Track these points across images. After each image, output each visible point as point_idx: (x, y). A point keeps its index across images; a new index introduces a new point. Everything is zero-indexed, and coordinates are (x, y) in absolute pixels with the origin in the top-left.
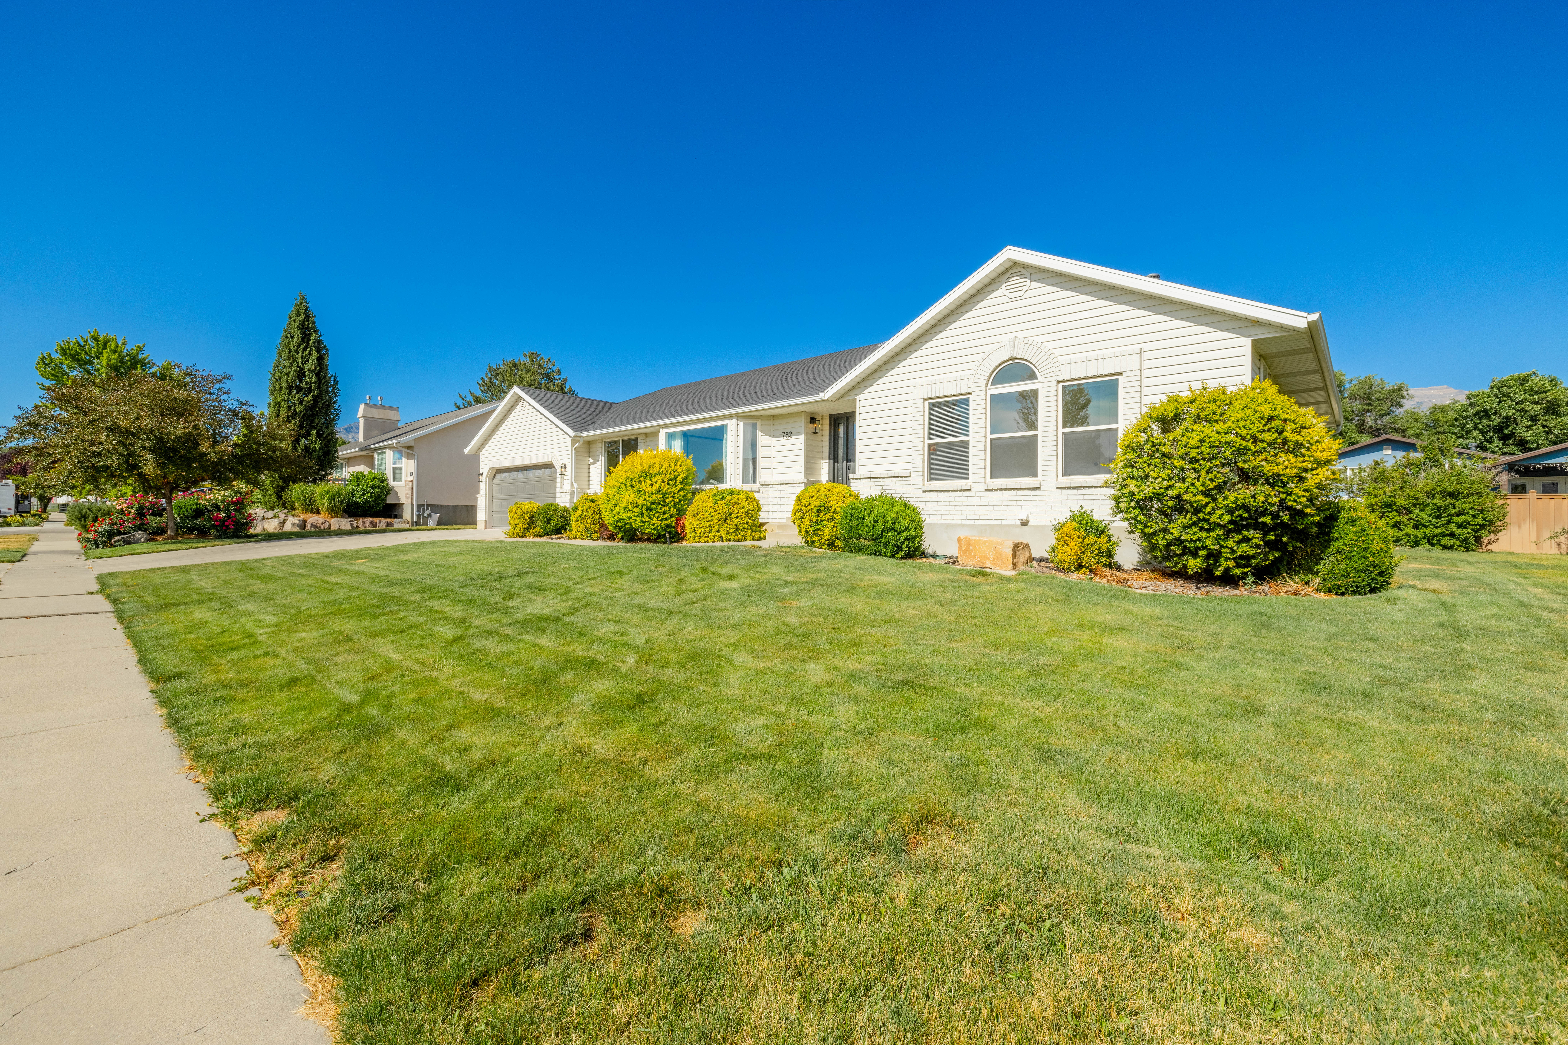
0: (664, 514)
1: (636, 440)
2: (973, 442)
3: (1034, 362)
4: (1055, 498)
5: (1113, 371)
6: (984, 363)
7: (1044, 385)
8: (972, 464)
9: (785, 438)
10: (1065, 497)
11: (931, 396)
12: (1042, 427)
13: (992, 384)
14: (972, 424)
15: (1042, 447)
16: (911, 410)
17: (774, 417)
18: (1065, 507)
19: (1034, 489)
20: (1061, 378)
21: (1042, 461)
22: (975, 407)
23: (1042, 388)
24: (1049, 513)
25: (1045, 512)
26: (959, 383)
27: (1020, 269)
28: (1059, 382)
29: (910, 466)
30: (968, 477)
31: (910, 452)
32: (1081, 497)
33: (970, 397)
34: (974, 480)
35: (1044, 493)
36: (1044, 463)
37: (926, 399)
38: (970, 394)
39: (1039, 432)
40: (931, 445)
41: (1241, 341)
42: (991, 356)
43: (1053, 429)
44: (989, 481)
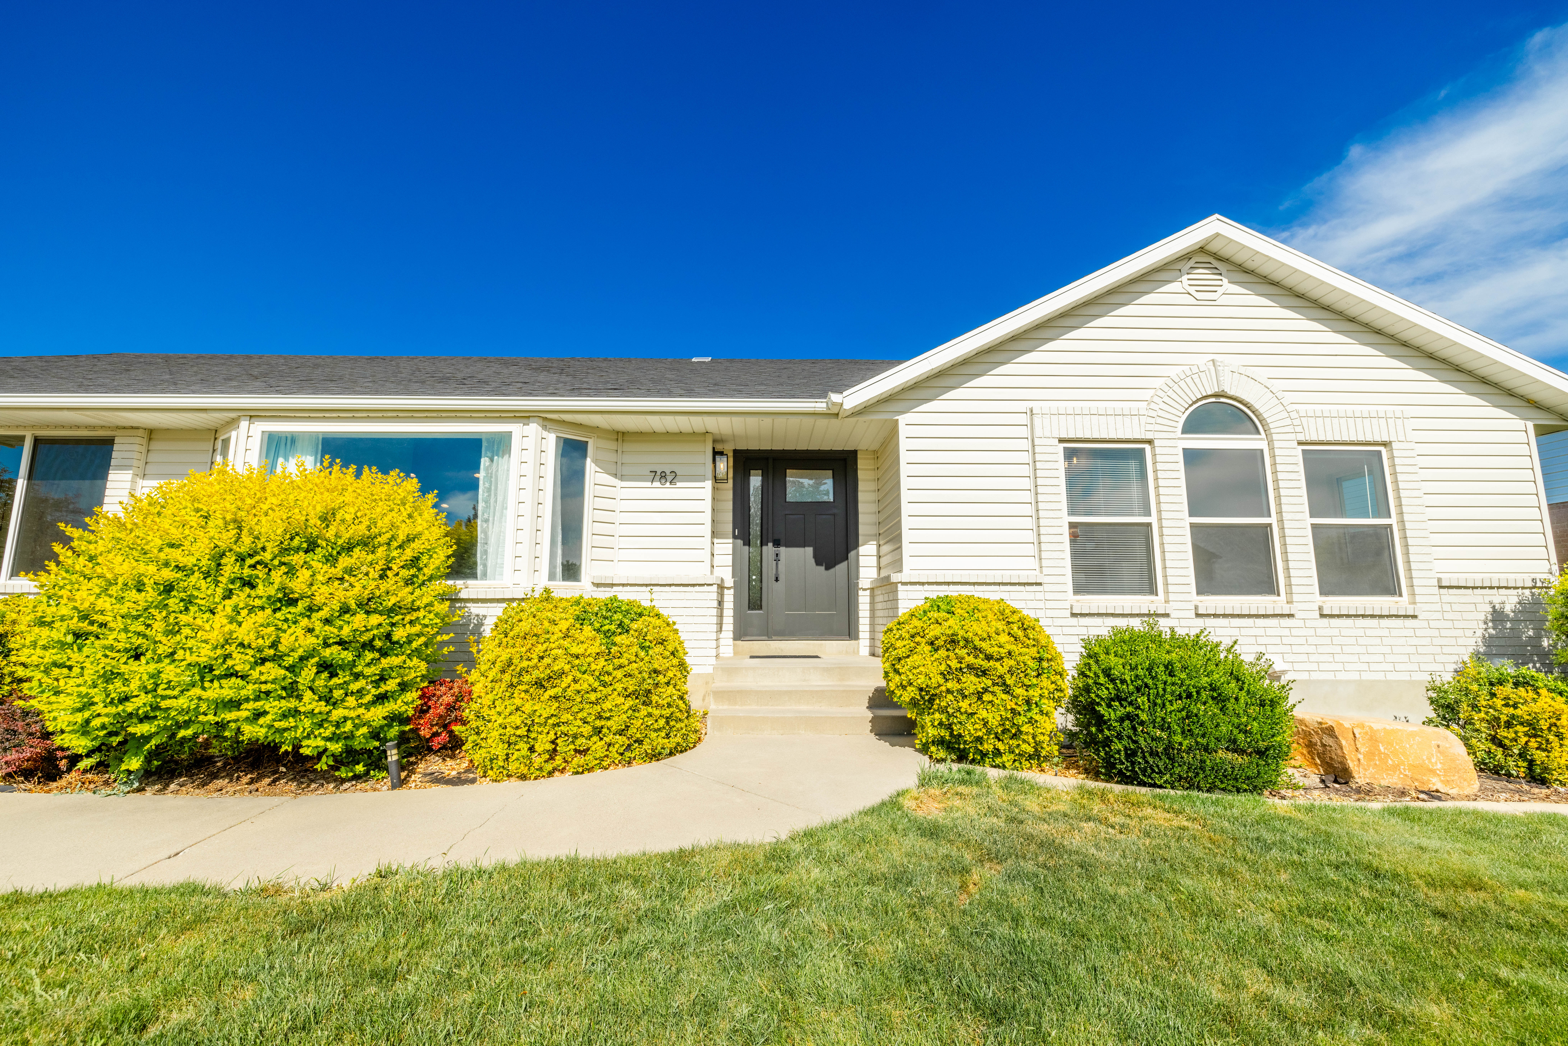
0: (383, 679)
1: (107, 443)
2: (1161, 527)
3: (1257, 406)
4: (1320, 632)
5: (1378, 439)
6: (1170, 393)
7: (1277, 444)
8: (1165, 568)
9: (657, 484)
10: (1336, 632)
11: (1072, 435)
12: (1280, 513)
13: (1184, 431)
14: (1158, 495)
15: (1284, 545)
16: (1026, 457)
17: (621, 436)
18: (1338, 649)
19: (1282, 616)
20: (1301, 438)
21: (1287, 569)
22: (1159, 466)
23: (1272, 449)
24: (1313, 658)
25: (1304, 658)
26: (1127, 420)
27: (1211, 260)
28: (1300, 443)
29: (1033, 563)
30: (1152, 590)
31: (1030, 536)
32: (1360, 632)
33: (1147, 447)
34: (1172, 597)
35: (1300, 623)
36: (1293, 573)
37: (1061, 441)
38: (1150, 442)
39: (1273, 520)
40: (1072, 525)
41: (1520, 424)
42: (1182, 384)
43: (1299, 516)
44: (1196, 599)
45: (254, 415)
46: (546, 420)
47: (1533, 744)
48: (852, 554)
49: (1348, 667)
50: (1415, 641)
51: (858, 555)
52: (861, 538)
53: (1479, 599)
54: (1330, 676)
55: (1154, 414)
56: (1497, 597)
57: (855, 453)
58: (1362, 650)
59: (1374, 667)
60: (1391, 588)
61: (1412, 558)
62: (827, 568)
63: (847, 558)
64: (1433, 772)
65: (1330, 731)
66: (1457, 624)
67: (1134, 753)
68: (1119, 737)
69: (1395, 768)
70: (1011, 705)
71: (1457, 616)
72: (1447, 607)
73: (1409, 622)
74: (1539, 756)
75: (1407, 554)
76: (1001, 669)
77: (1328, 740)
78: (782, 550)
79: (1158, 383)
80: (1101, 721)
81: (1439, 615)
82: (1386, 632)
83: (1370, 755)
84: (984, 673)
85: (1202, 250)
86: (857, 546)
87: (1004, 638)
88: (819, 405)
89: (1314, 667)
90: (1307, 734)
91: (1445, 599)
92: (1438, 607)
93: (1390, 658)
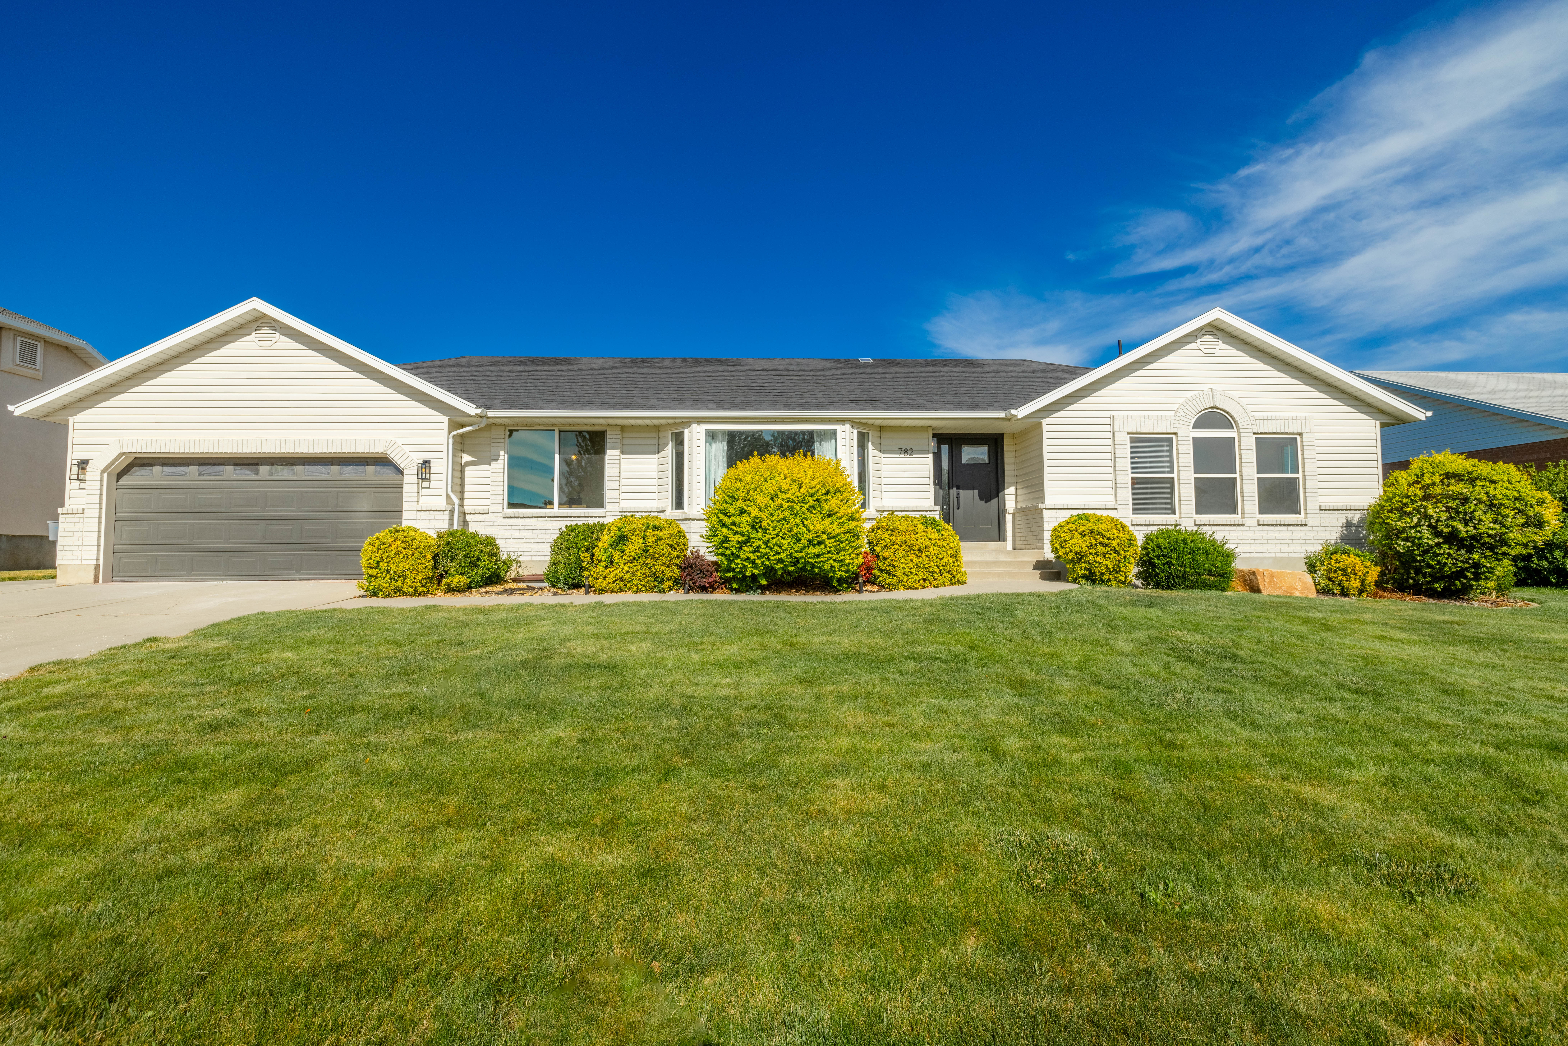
2: (1179, 479)
3: (1233, 414)
4: (1257, 533)
5: (1295, 431)
6: (1187, 407)
7: (1242, 435)
8: (1180, 500)
9: (902, 456)
10: (1265, 533)
11: (1134, 430)
12: (1241, 471)
13: (1193, 428)
14: (1178, 462)
15: (1242, 488)
16: (1109, 442)
17: (881, 429)
18: (1265, 542)
19: (1238, 525)
20: (1255, 431)
21: (1243, 501)
22: (1180, 447)
23: (1239, 437)
24: (1252, 546)
25: (1248, 546)
26: (1164, 422)
27: (1213, 330)
28: (1254, 434)
29: (1112, 498)
30: (1173, 512)
31: (1111, 484)
32: (1278, 533)
33: (1174, 436)
34: (1183, 515)
35: (1247, 529)
36: (1245, 503)
37: (1129, 433)
38: (1175, 434)
39: (1237, 475)
40: (1133, 479)
41: (1373, 422)
42: (1194, 402)
43: (1251, 473)
44: (1195, 516)
45: (700, 421)
46: (854, 423)
47: (1344, 579)
48: (1001, 494)
49: (1270, 550)
50: (1305, 537)
51: (1004, 494)
52: (1006, 485)
53: (1340, 516)
54: (1260, 555)
55: (1177, 418)
56: (1350, 514)
57: (1002, 435)
58: (1278, 542)
59: (1283, 550)
60: (1296, 511)
61: (1308, 495)
62: (986, 502)
63: (998, 496)
64: (1296, 589)
65: (1253, 573)
66: (1327, 529)
67: (1169, 578)
68: (1163, 571)
69: (1280, 588)
70: (1118, 558)
71: (1328, 524)
72: (1323, 520)
73: (1303, 528)
74: (1346, 584)
75: (1305, 492)
76: (1115, 543)
77: (1252, 578)
78: (961, 492)
79: (1181, 400)
80: (1154, 566)
81: (1318, 524)
82: (1290, 533)
83: (1270, 583)
84: (1106, 545)
85: (1210, 325)
86: (1004, 489)
87: (1115, 531)
88: (1002, 415)
89: (1253, 550)
90: (1244, 576)
91: (1323, 516)
92: (1318, 520)
93: (1292, 546)
